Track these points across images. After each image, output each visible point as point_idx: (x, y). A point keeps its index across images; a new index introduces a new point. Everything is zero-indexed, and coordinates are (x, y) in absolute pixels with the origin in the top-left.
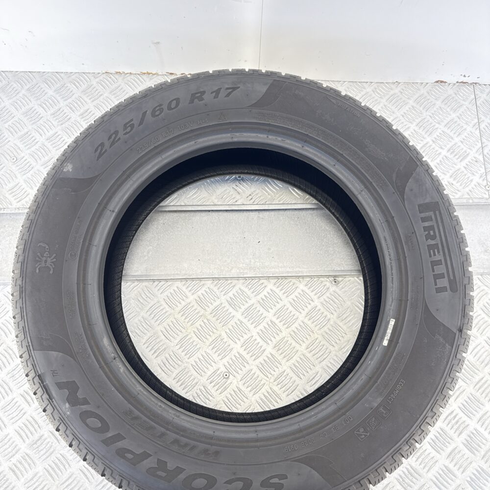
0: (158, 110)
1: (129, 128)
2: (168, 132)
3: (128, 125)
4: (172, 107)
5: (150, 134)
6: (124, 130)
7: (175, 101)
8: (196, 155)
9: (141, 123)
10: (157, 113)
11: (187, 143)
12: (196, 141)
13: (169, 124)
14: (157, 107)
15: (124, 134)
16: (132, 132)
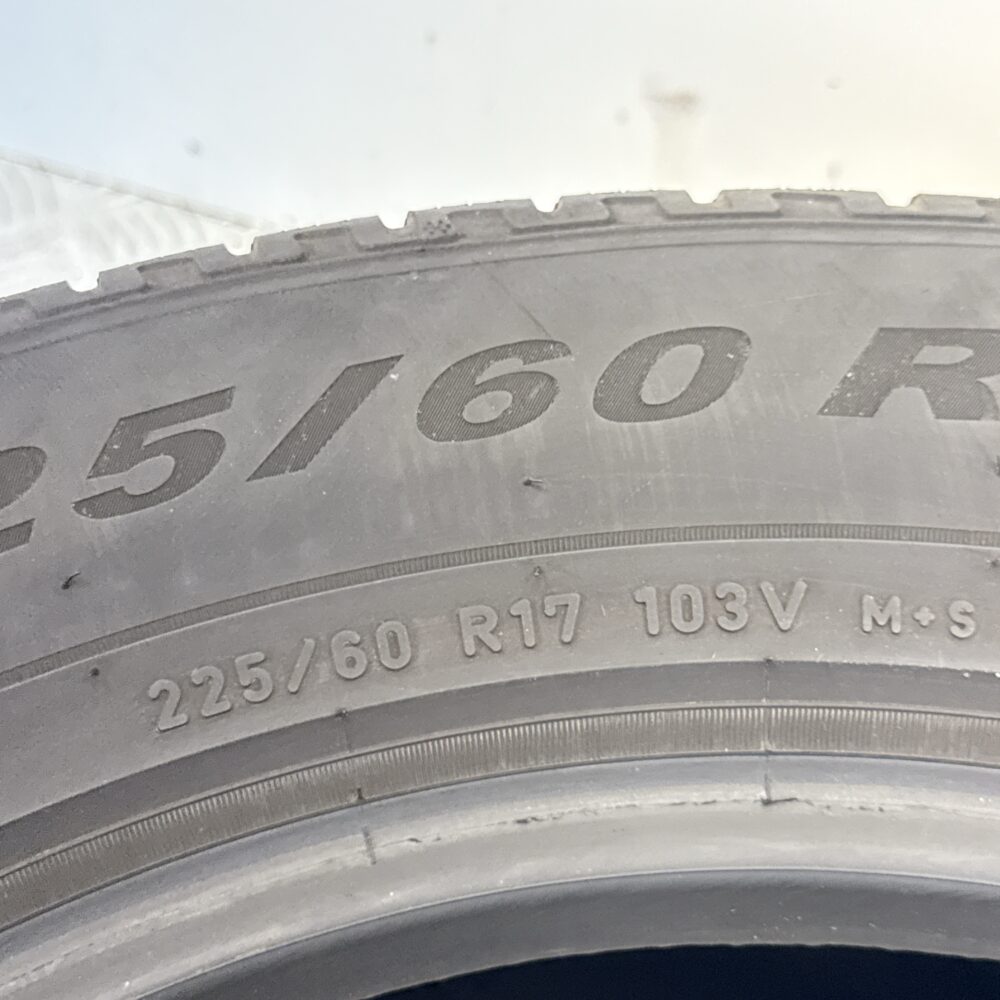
0: (498, 383)
1: (166, 463)
2: (522, 607)
3: (156, 435)
4: (648, 398)
5: (338, 580)
6: (96, 471)
7: (696, 351)
8: (736, 940)
9: (290, 453)
10: (482, 409)
11: (682, 777)
12: (780, 791)
13: (558, 544)
14: (499, 353)
15: (78, 506)
16: (167, 508)
